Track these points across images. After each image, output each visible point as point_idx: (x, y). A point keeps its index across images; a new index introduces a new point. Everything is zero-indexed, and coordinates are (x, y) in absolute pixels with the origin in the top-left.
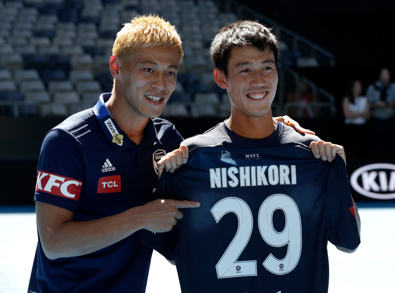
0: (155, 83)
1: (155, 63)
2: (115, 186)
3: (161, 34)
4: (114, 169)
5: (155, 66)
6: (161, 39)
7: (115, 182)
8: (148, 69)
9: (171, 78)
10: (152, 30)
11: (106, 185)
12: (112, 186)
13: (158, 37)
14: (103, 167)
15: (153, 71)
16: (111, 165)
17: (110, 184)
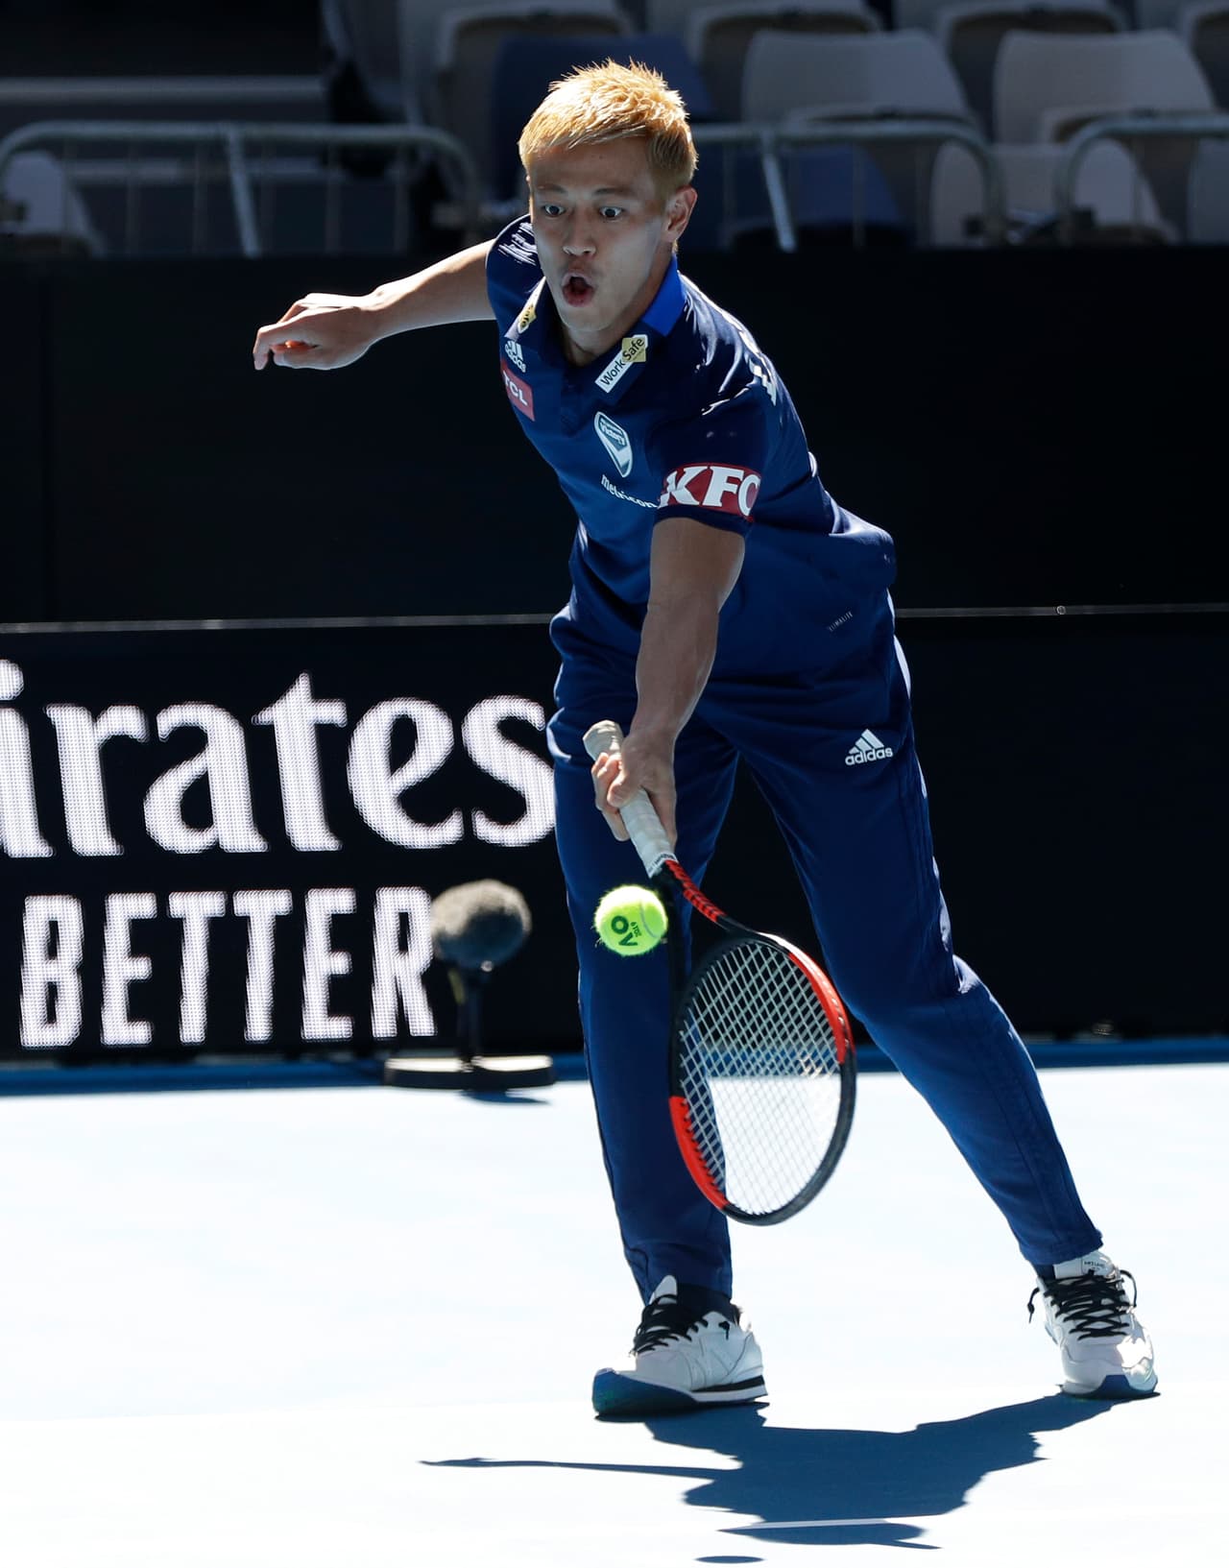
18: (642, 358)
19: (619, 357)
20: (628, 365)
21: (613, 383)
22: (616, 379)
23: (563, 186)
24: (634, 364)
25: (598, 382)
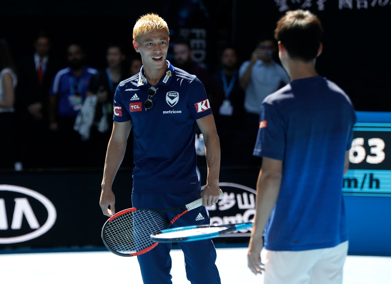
0: (155, 50)
1: (152, 40)
2: (138, 108)
3: (152, 25)
4: (139, 99)
5: (153, 41)
6: (152, 28)
7: (138, 106)
8: (150, 44)
9: (164, 45)
10: (147, 24)
11: (133, 107)
12: (136, 108)
13: (150, 27)
14: (132, 98)
15: (153, 45)
16: (137, 97)
17: (135, 107)
18: (171, 75)
19: (167, 76)
20: (169, 77)
21: (166, 81)
22: (167, 80)
23: (153, 39)
24: (170, 77)
25: (163, 81)
